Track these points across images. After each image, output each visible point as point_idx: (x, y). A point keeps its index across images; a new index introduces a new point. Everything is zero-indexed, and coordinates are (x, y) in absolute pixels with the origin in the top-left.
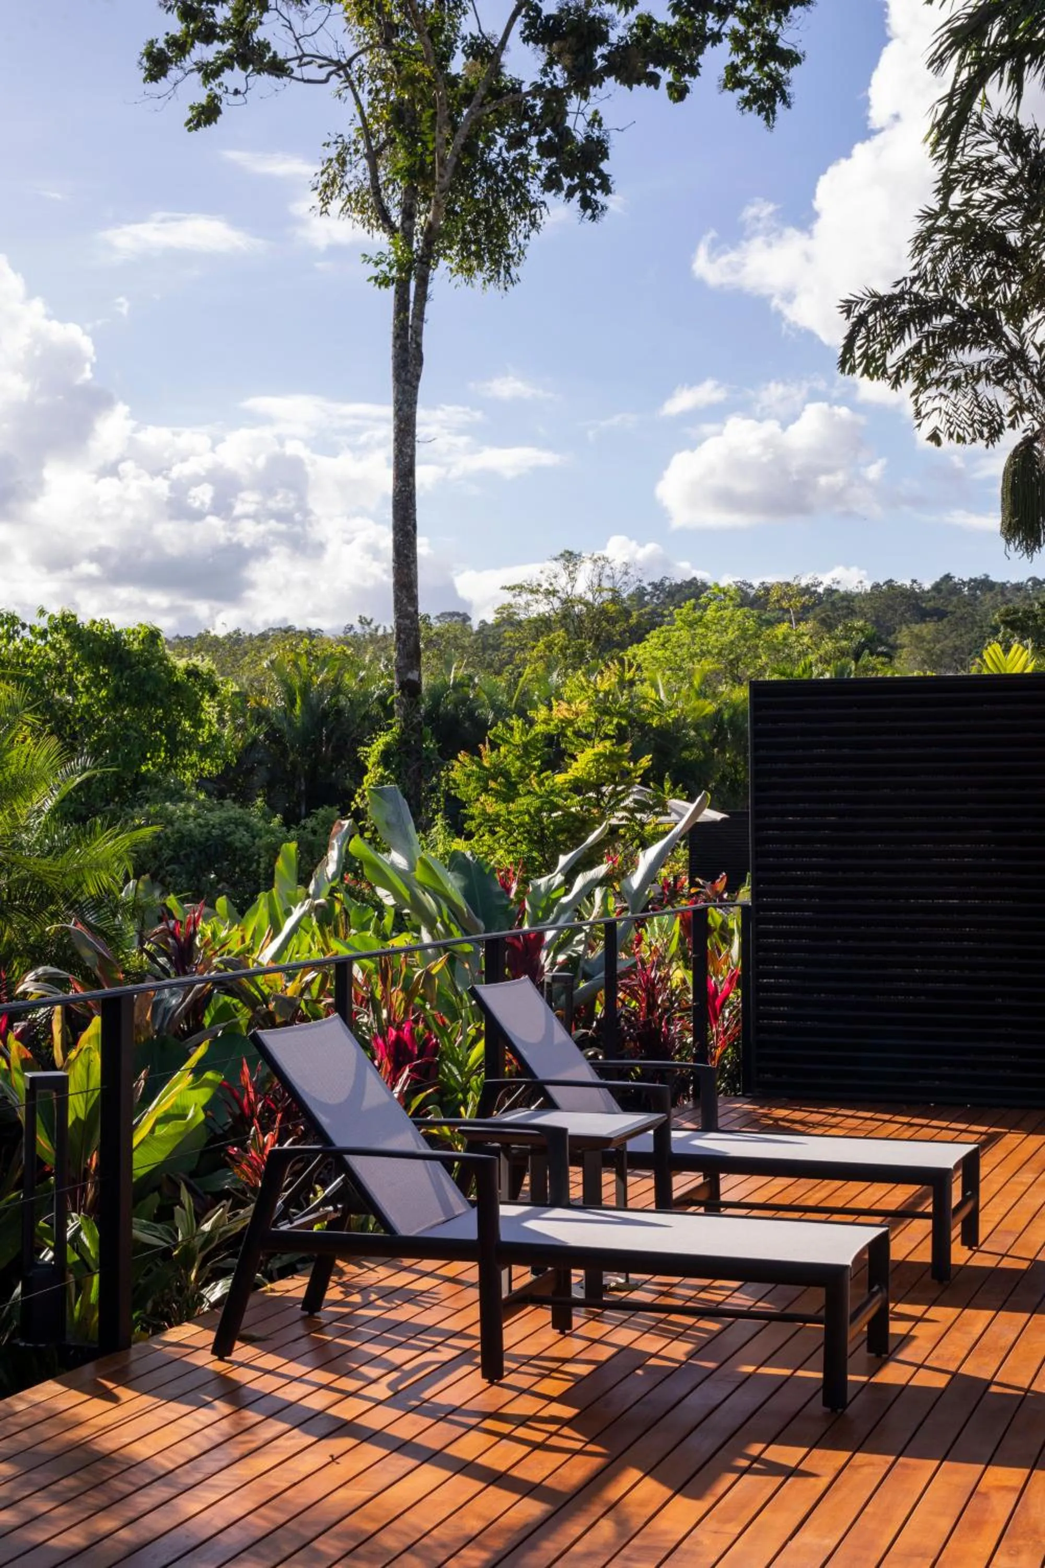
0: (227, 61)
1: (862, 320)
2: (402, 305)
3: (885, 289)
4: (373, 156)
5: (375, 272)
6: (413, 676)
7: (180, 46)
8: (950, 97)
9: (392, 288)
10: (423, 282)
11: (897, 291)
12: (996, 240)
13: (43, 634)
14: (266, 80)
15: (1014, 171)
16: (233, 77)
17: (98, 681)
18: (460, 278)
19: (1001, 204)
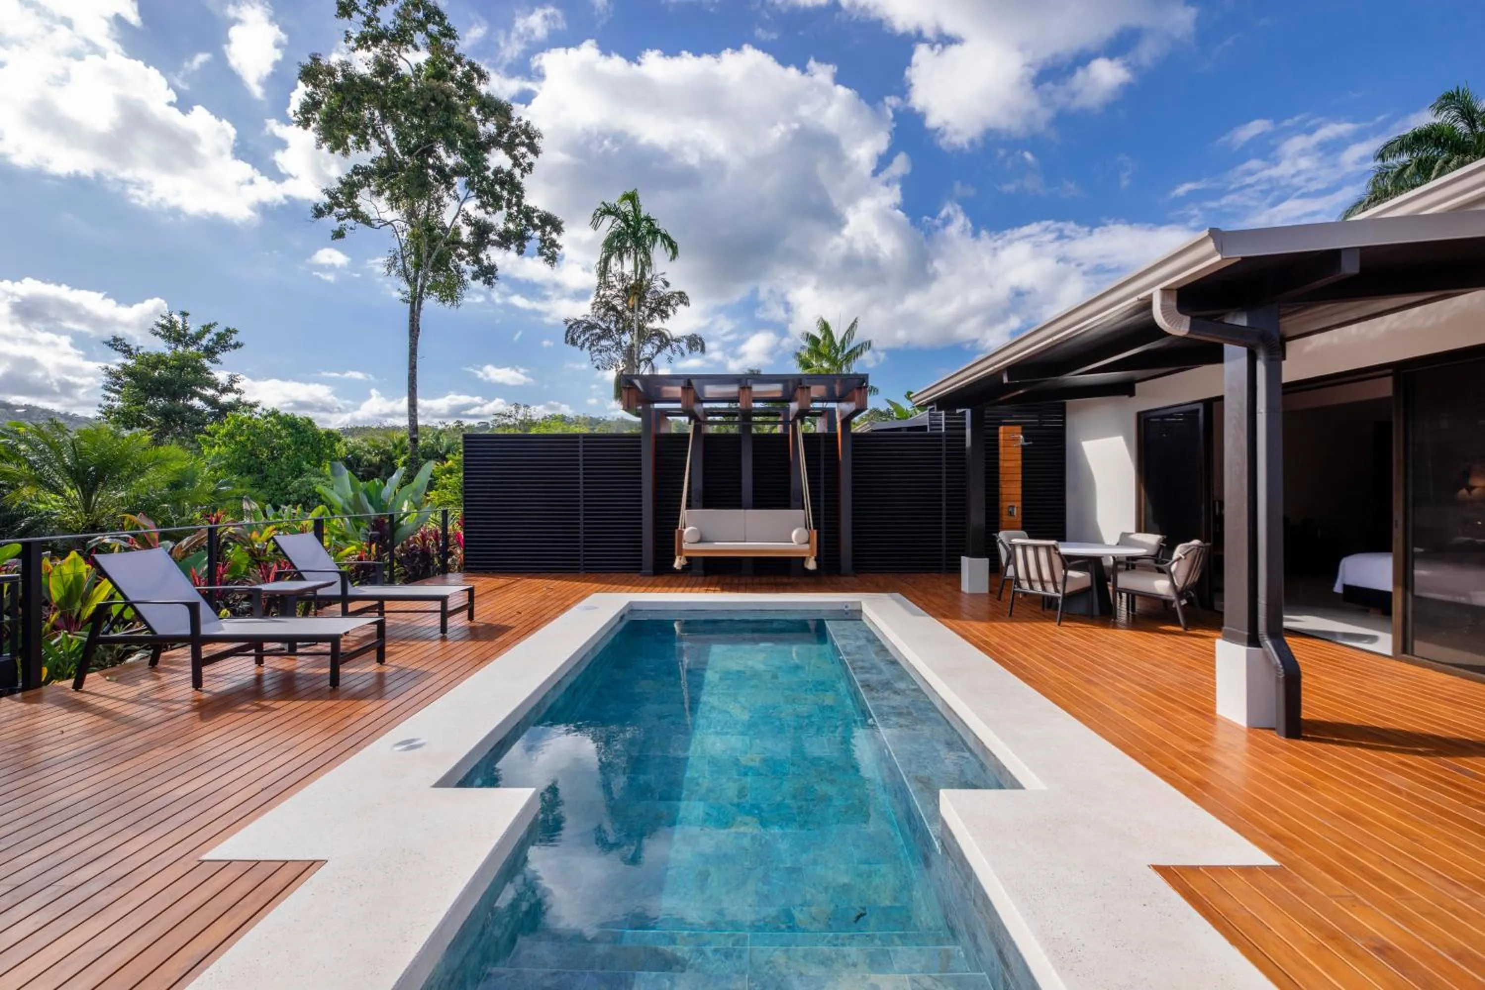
0: (348, 216)
1: (571, 327)
2: (412, 311)
3: (579, 318)
4: (403, 258)
5: (403, 297)
6: (415, 436)
7: (330, 208)
8: (600, 263)
9: (409, 305)
10: (420, 303)
11: (582, 319)
12: (614, 308)
13: (266, 417)
14: (361, 226)
15: (619, 287)
16: (350, 222)
17: (291, 435)
18: (440, 303)
19: (615, 297)
